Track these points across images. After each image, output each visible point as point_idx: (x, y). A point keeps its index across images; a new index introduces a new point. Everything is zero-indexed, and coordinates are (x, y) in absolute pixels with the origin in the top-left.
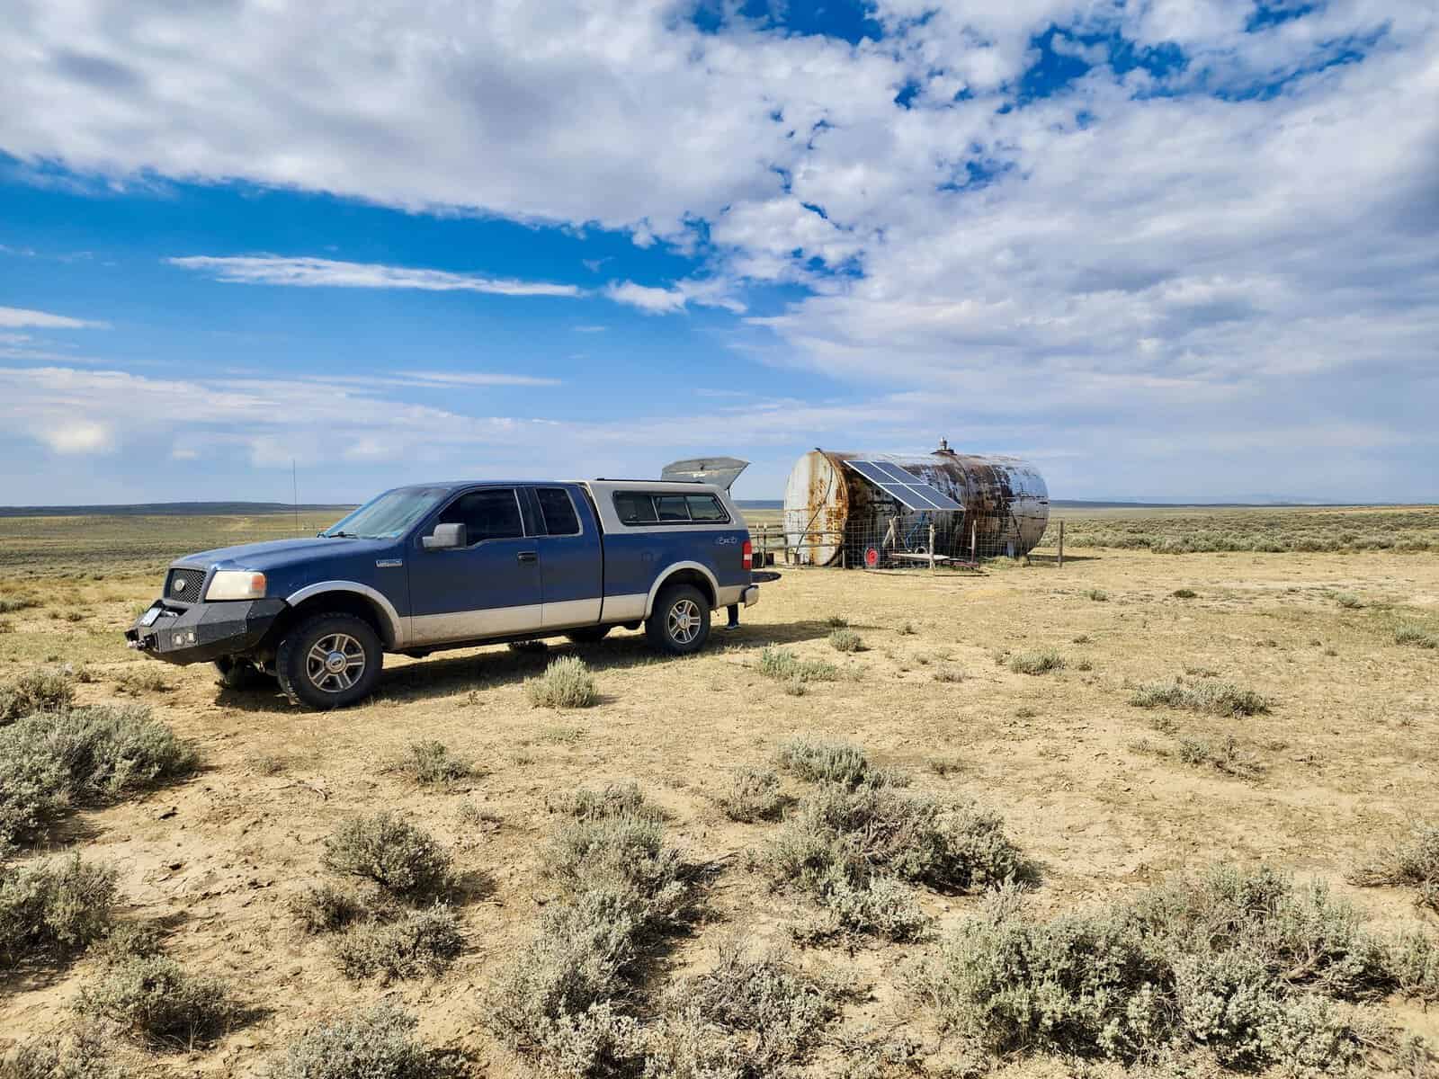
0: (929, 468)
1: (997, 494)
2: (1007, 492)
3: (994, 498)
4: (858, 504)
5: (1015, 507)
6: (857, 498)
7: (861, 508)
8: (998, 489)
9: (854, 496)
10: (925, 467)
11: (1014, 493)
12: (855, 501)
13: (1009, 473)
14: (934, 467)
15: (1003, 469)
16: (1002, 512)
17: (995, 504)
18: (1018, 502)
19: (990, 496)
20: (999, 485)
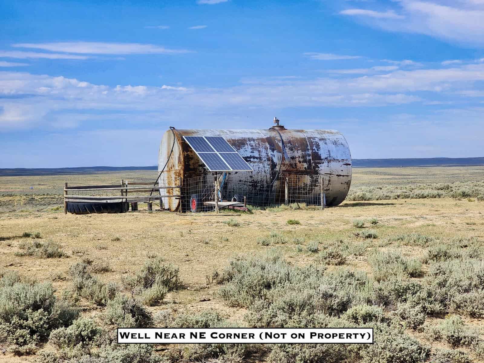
0: (254, 140)
1: (308, 158)
2: (317, 157)
3: (305, 161)
4: (192, 167)
5: (323, 168)
6: (191, 162)
7: (195, 169)
8: (309, 155)
9: (188, 162)
10: (250, 140)
11: (322, 158)
12: (189, 165)
13: (321, 143)
14: (258, 139)
15: (317, 140)
16: (313, 171)
17: (306, 165)
18: (326, 164)
19: (301, 160)
20: (310, 152)
